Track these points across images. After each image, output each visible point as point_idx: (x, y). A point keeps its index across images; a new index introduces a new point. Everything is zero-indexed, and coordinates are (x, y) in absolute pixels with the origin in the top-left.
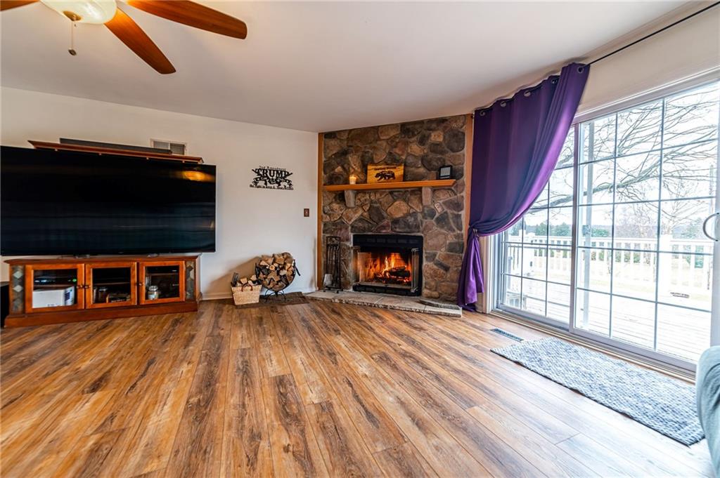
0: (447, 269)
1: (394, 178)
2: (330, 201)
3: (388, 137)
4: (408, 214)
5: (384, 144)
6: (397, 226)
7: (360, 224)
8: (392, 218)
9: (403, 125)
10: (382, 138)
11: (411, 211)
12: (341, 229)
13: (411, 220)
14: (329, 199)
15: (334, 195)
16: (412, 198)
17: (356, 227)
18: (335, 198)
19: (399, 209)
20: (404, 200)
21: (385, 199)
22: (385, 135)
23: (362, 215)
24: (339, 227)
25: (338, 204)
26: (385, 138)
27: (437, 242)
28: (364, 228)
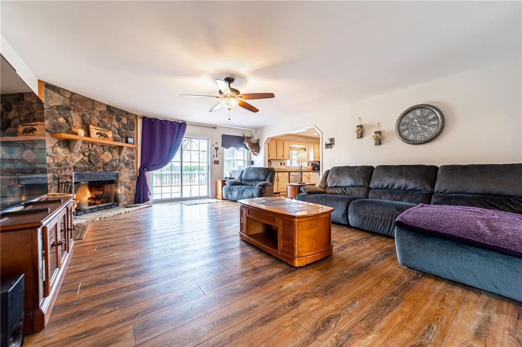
0: (130, 189)
1: (108, 138)
2: (53, 145)
3: (100, 110)
4: (112, 160)
5: (98, 114)
6: (107, 167)
7: (82, 166)
8: (103, 162)
9: (108, 107)
10: (96, 109)
11: (114, 158)
12: (65, 169)
13: (114, 163)
14: (52, 143)
15: (57, 140)
16: (114, 151)
17: (78, 168)
18: (58, 143)
19: (107, 157)
20: (110, 152)
21: (99, 150)
22: (98, 108)
23: (82, 159)
24: (63, 167)
25: (62, 148)
26: (98, 109)
27: (126, 176)
28: (86, 168)
